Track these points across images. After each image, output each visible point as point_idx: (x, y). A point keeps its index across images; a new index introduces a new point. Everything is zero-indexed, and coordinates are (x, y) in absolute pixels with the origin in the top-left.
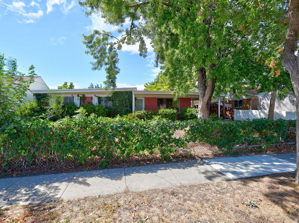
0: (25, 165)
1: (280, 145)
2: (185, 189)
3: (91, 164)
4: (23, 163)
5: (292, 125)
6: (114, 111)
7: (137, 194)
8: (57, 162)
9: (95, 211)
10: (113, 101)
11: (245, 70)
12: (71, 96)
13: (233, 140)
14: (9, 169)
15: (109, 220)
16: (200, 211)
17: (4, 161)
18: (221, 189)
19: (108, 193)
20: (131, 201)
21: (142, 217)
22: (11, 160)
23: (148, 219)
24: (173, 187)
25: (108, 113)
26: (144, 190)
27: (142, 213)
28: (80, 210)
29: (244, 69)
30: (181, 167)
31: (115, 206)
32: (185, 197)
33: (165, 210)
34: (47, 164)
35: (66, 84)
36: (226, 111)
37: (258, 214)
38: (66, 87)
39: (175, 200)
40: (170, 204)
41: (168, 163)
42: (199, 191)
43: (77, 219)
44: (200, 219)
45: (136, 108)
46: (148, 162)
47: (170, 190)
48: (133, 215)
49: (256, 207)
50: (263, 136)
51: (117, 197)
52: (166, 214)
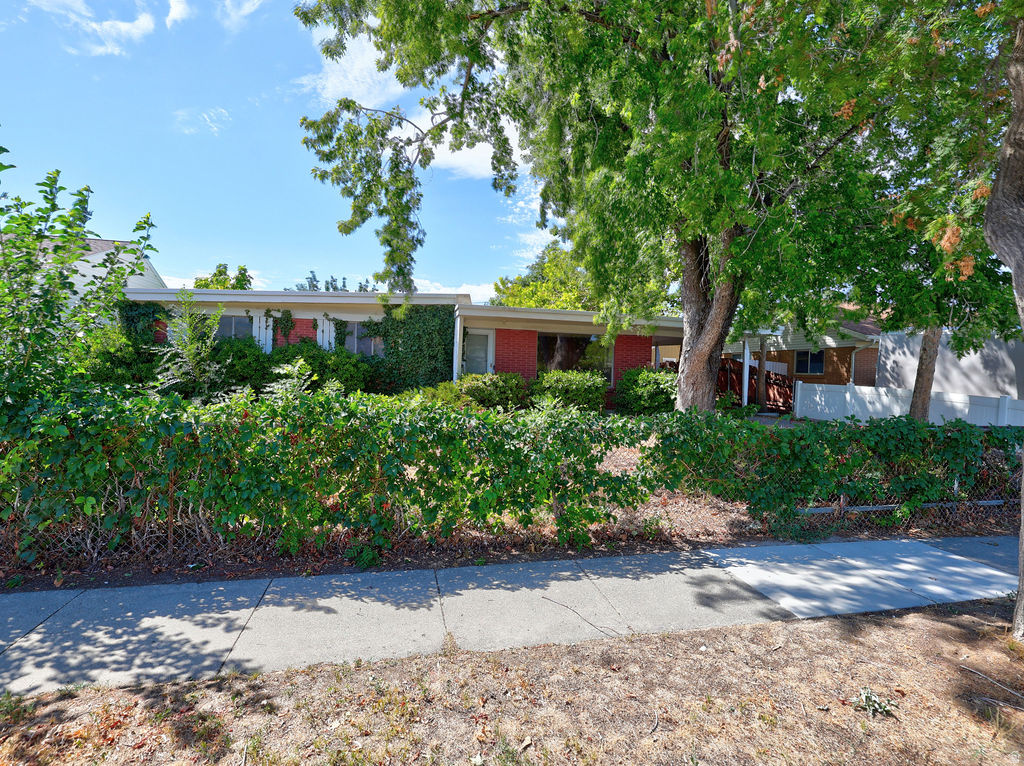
0: (93, 549)
1: (954, 507)
2: (647, 649)
3: (322, 554)
4: (89, 541)
5: (997, 442)
6: (391, 370)
7: (488, 661)
8: (205, 541)
9: (348, 713)
10: (385, 336)
11: (845, 252)
12: (245, 315)
13: (799, 487)
14: (37, 561)
15: (397, 746)
16: (702, 723)
17: (22, 531)
18: (768, 652)
19: (388, 655)
20: (467, 684)
21: (508, 738)
22: (47, 529)
23: (529, 746)
24: (606, 640)
25: (369, 379)
26: (507, 648)
27: (510, 727)
28: (298, 708)
29: (843, 247)
30: (628, 571)
31: (414, 700)
32: (650, 676)
33: (583, 716)
34: (171, 547)
35: (222, 271)
36: (768, 385)
37: (896, 737)
38: (223, 283)
39: (615, 683)
40: (600, 697)
41: (582, 556)
42: (695, 656)
43: (289, 741)
44: (705, 749)
45: (464, 363)
46: (514, 552)
47: (598, 650)
48: (480, 733)
49: (889, 714)
50: (901, 477)
51: (418, 669)
52: (590, 730)
